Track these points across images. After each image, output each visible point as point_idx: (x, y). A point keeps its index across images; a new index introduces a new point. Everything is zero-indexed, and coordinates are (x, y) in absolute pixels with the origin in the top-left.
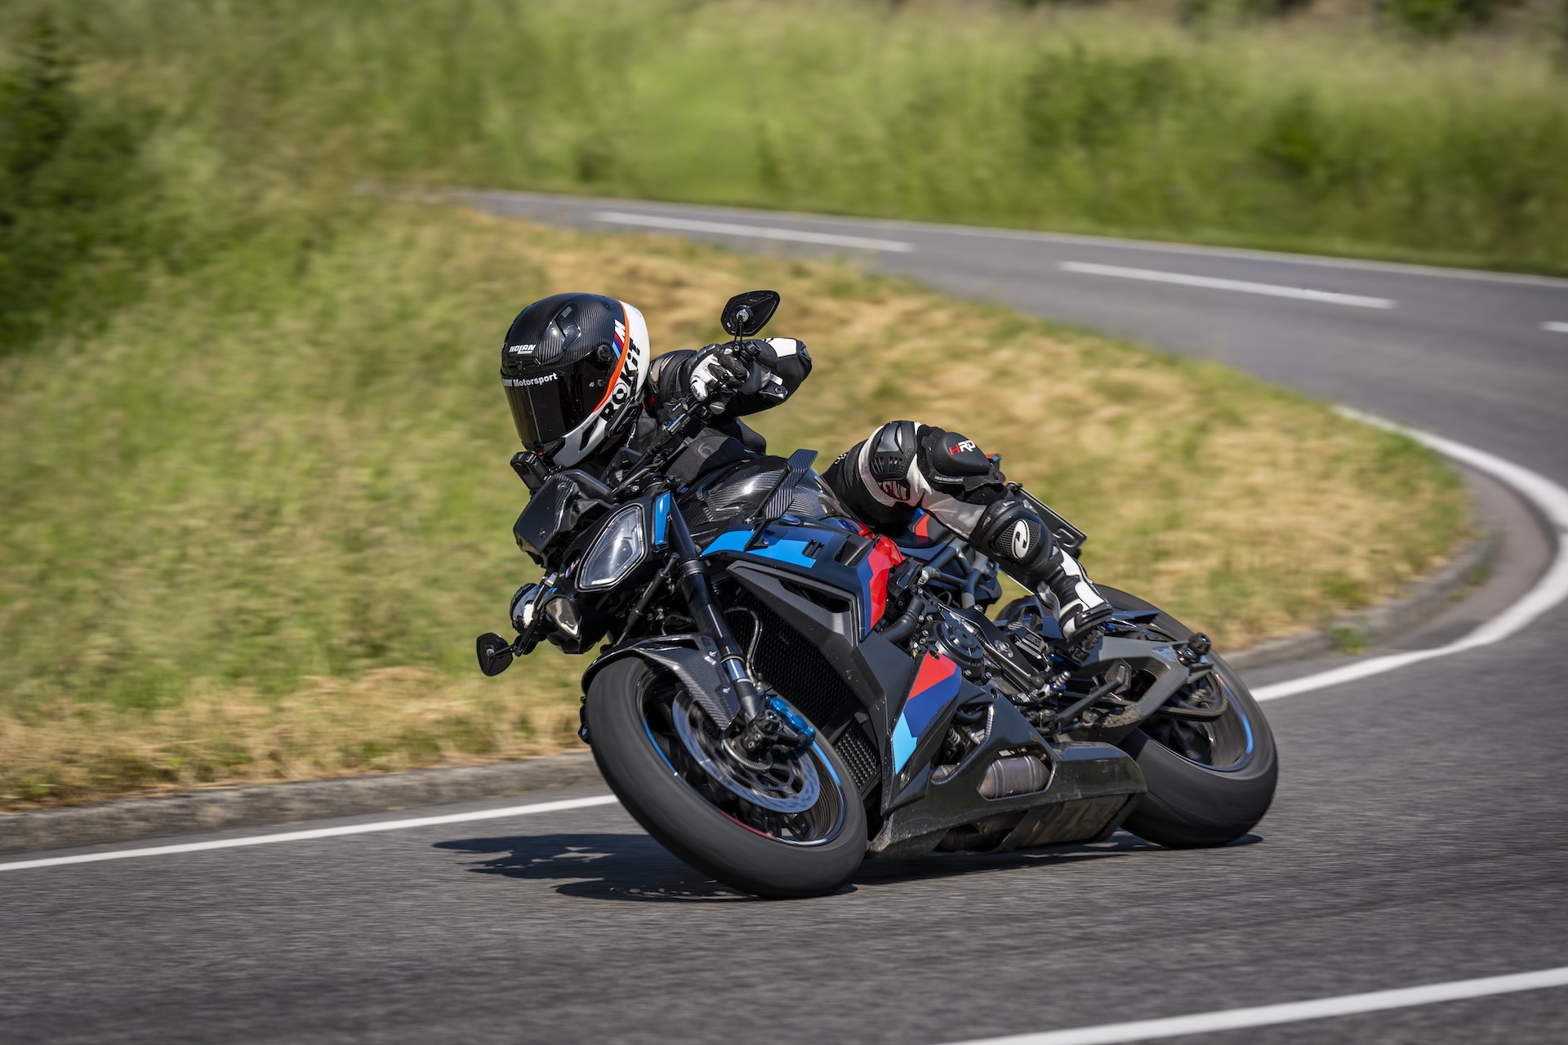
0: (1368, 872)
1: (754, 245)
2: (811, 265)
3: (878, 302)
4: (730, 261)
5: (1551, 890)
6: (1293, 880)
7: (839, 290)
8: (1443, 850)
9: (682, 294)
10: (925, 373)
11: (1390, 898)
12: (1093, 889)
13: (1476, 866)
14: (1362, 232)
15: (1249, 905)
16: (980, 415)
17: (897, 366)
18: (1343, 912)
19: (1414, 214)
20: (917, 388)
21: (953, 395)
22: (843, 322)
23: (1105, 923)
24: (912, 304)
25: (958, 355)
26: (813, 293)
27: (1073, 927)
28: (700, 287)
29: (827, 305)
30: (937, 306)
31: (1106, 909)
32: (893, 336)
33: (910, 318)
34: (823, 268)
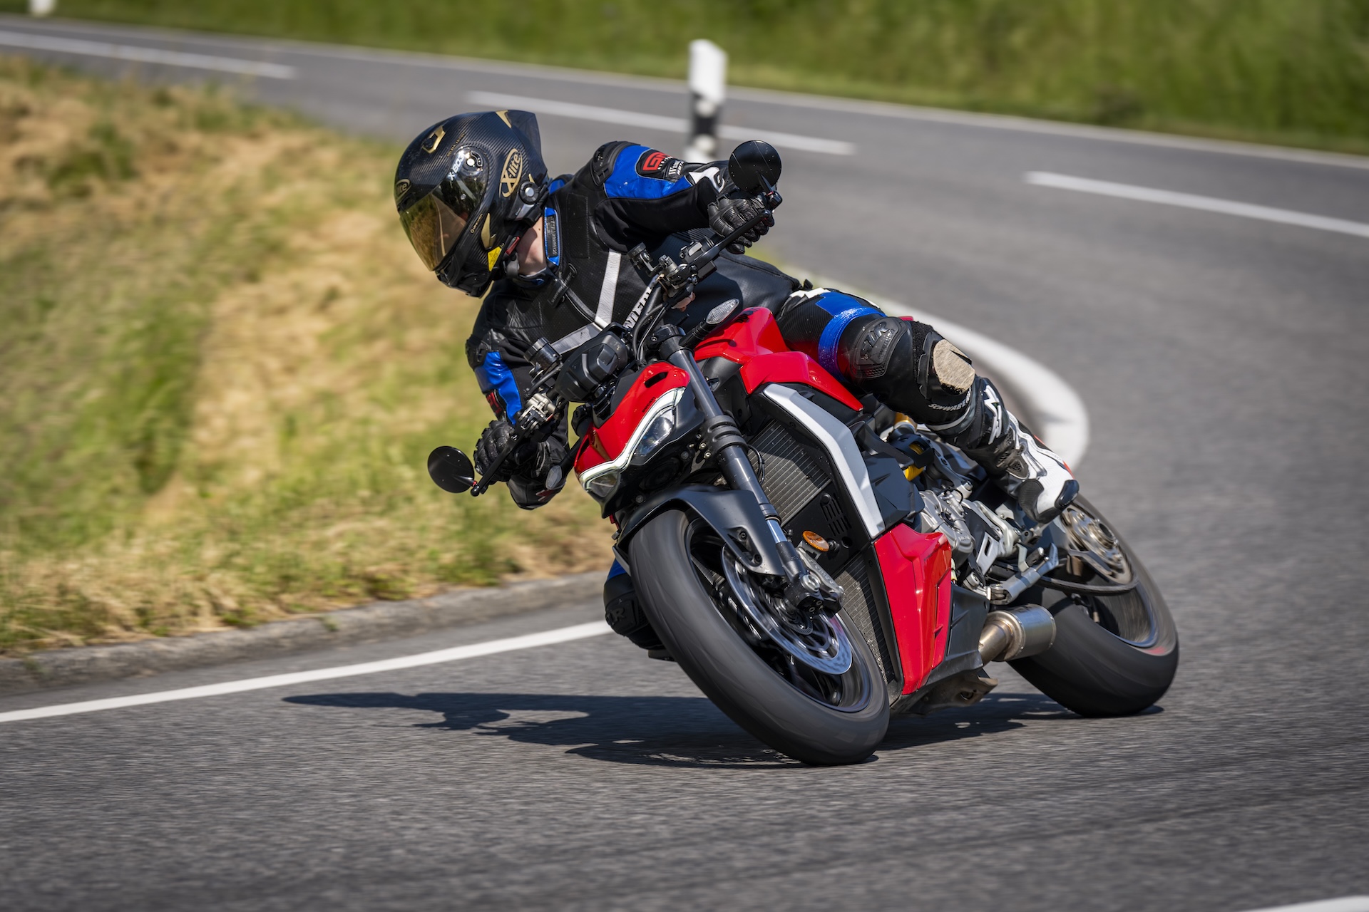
0: (813, 823)
1: (112, 67)
2: (176, 91)
3: (254, 137)
4: (83, 87)
5: (1026, 848)
6: (727, 833)
7: (209, 123)
8: (904, 798)
9: (25, 124)
10: (310, 222)
11: (839, 856)
12: (495, 841)
13: (938, 818)
14: (819, 64)
15: (680, 862)
16: (373, 272)
17: (277, 214)
18: (785, 872)
19: (880, 44)
20: (299, 240)
21: (340, 248)
22: (216, 160)
23: (512, 883)
24: (295, 140)
25: (347, 202)
26: (181, 125)
27: (474, 887)
28: (43, 115)
29: (192, 139)
30: (324, 143)
31: (515, 867)
32: (271, 177)
33: (290, 157)
34: (190, 96)
